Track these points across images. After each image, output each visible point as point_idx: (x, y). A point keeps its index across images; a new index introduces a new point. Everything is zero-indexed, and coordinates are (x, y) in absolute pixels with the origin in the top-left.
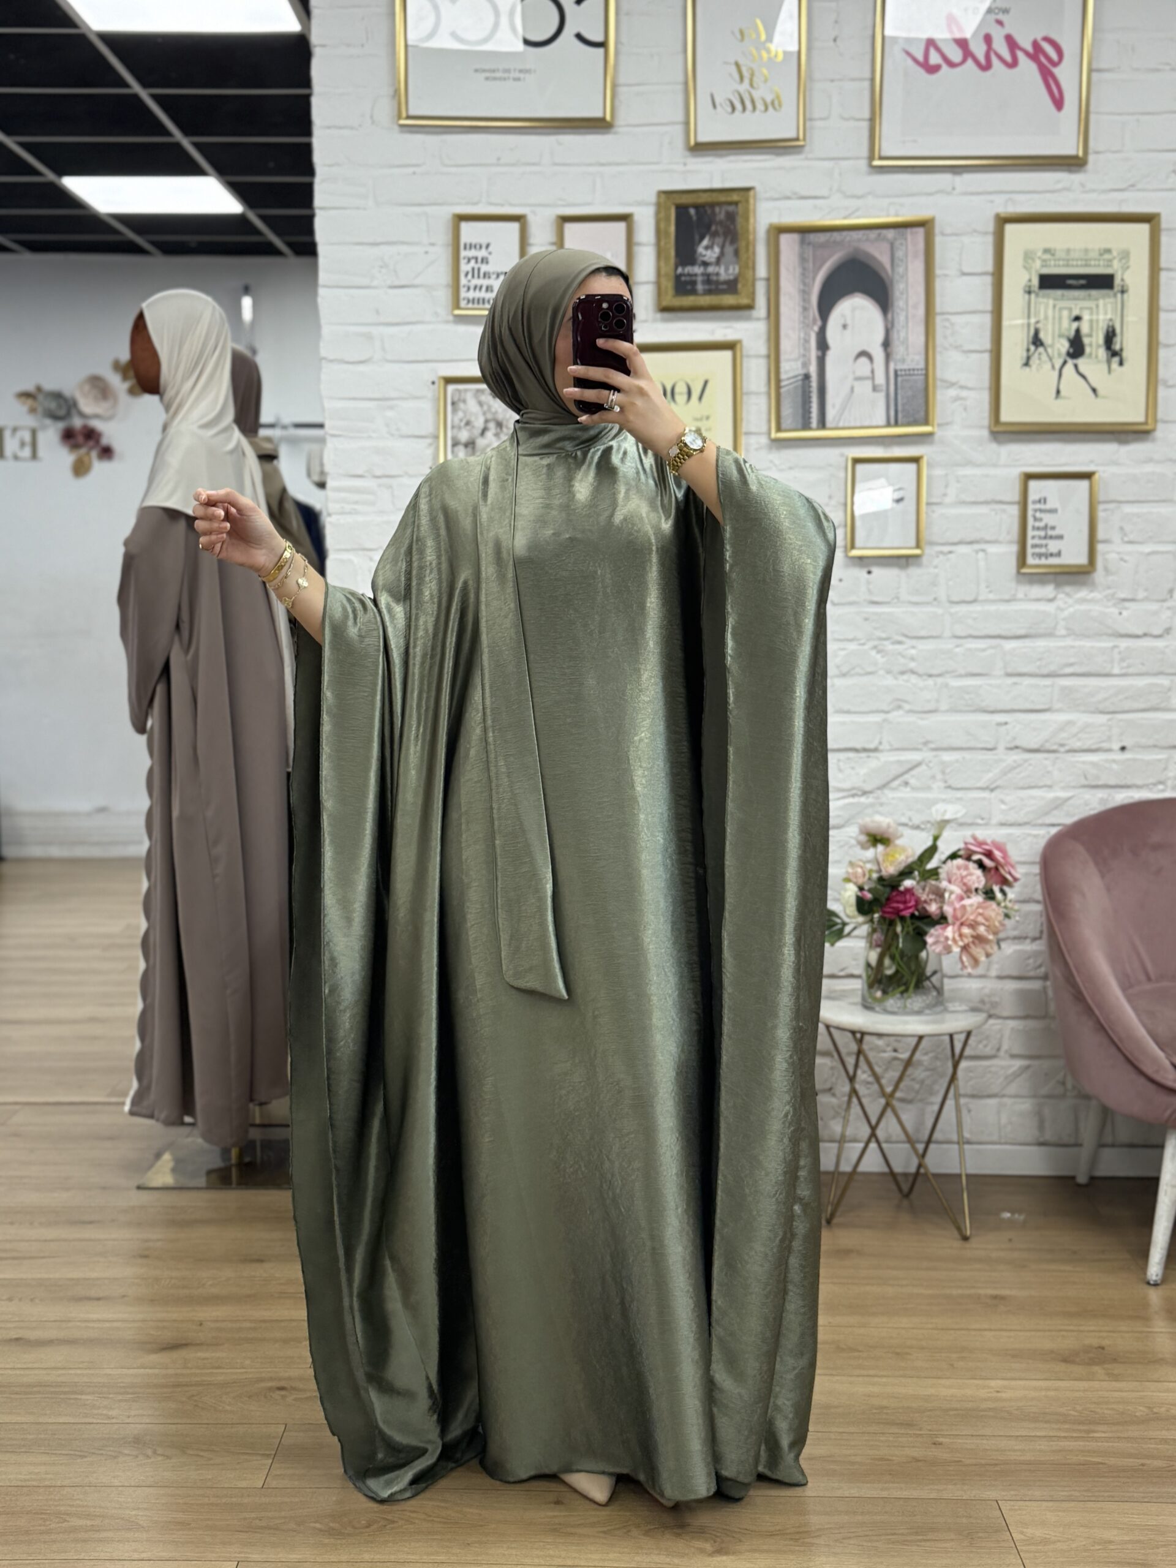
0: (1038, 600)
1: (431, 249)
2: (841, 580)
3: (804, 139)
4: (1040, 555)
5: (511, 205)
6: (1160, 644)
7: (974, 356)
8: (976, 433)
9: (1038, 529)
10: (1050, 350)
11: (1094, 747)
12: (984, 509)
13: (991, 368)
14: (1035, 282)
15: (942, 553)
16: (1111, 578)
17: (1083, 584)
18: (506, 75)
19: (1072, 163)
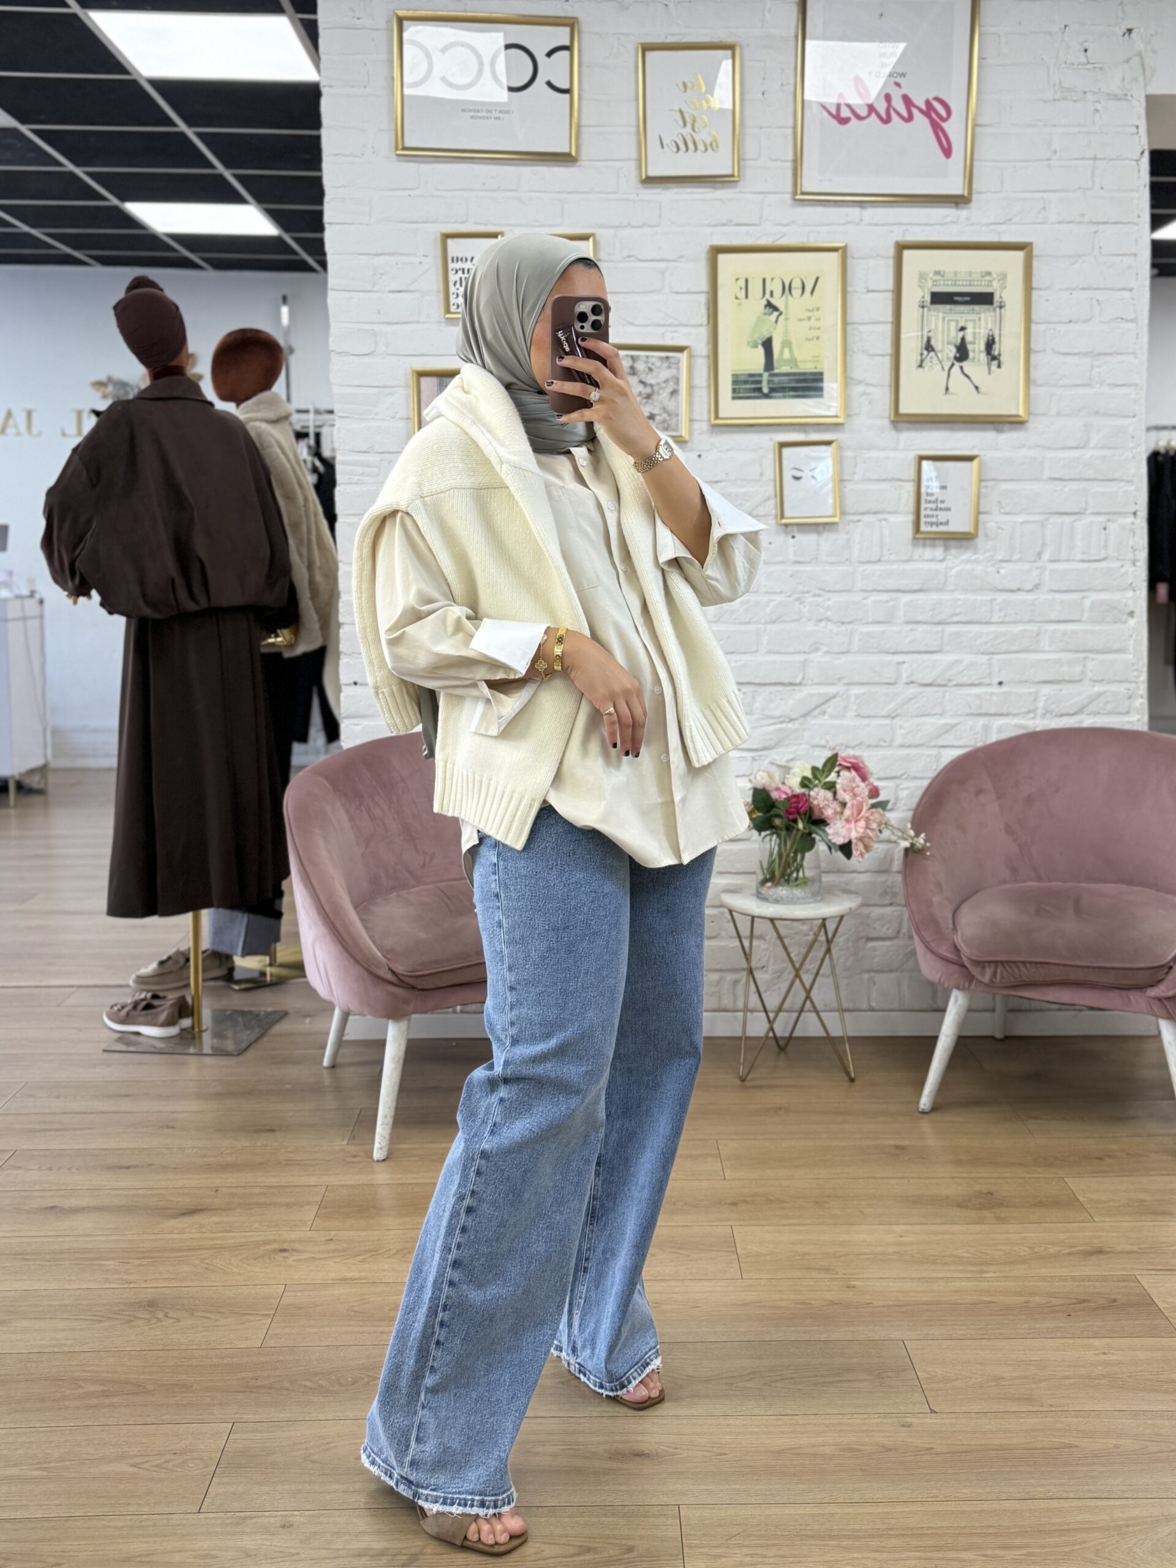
0: (932, 560)
1: (424, 260)
2: (770, 543)
3: (739, 176)
4: (931, 524)
5: (495, 225)
6: (1030, 597)
7: (879, 358)
8: (879, 422)
9: (930, 502)
10: (939, 355)
11: (977, 682)
12: (886, 486)
13: (891, 369)
14: (928, 298)
15: (852, 521)
16: (990, 543)
17: (967, 548)
18: (489, 115)
19: (959, 201)
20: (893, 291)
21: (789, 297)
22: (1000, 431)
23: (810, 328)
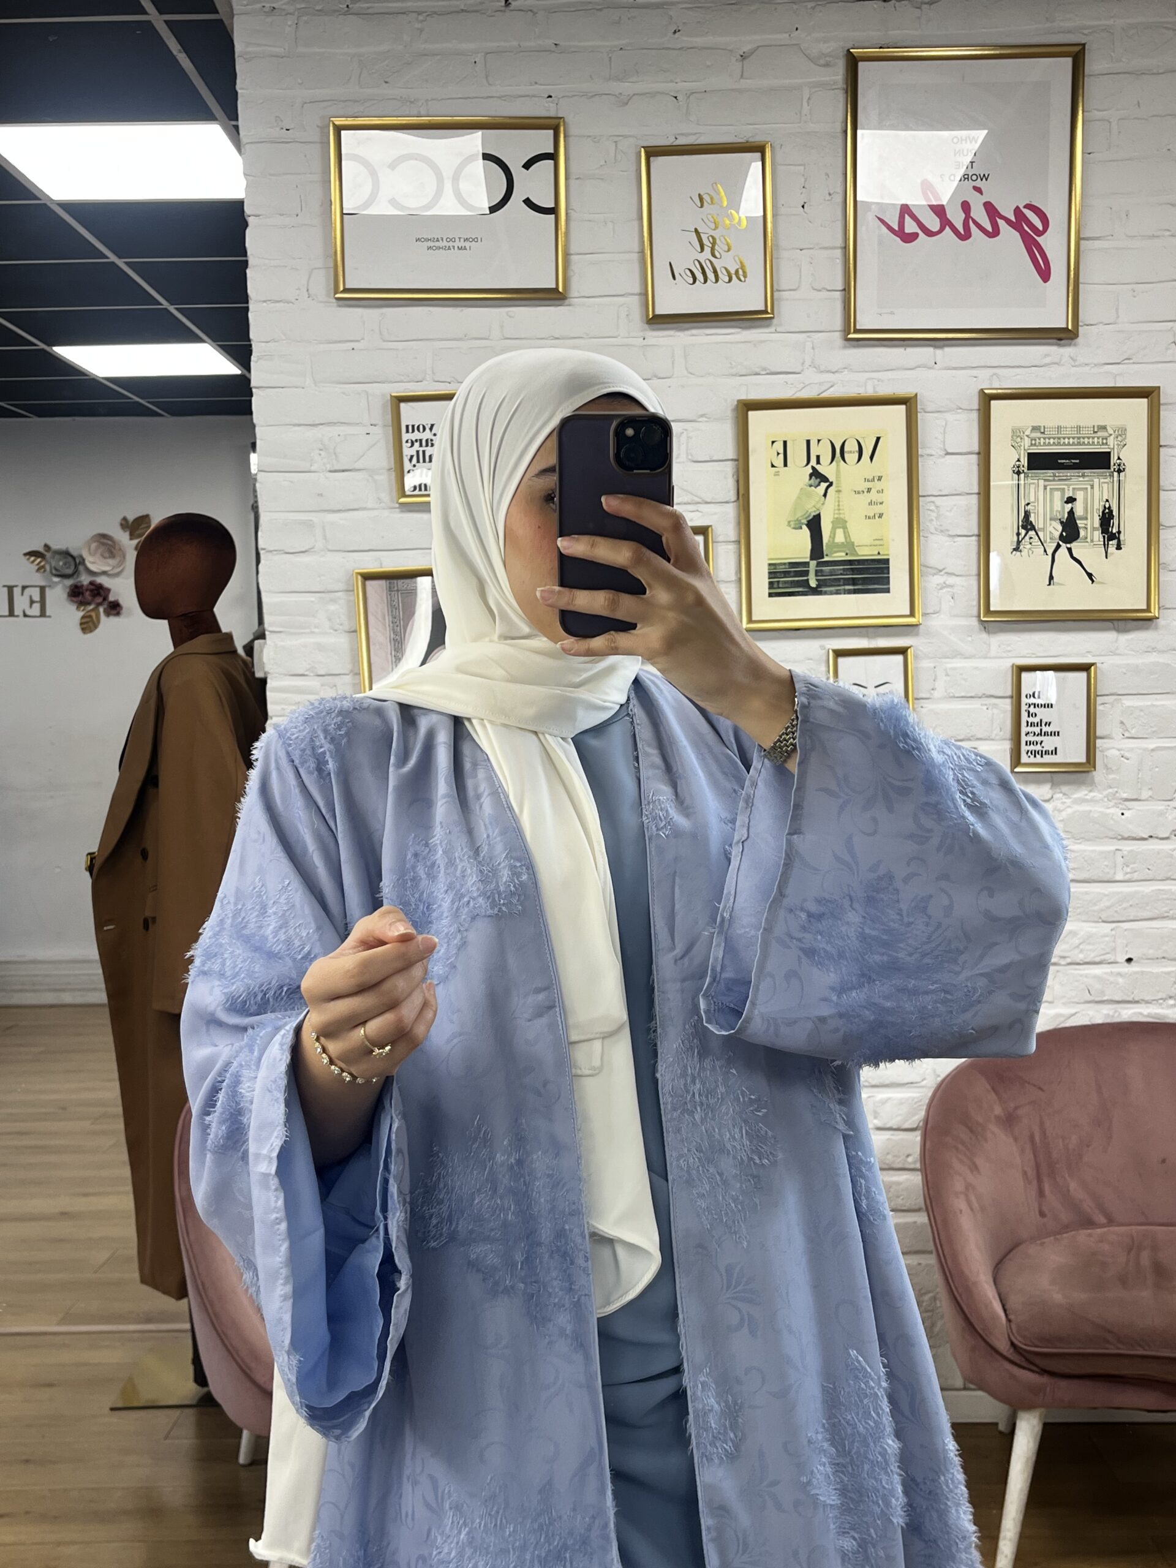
1: (371, 429)
3: (773, 313)
4: (1035, 753)
6: (1166, 846)
7: (960, 540)
8: (963, 622)
9: (1032, 725)
10: (1041, 534)
11: (1097, 959)
12: (975, 704)
13: (979, 553)
14: (1024, 461)
16: (1111, 776)
17: (1081, 783)
18: (451, 244)
19: (1064, 336)
20: (979, 453)
21: (842, 462)
22: (1119, 630)
23: (870, 503)
